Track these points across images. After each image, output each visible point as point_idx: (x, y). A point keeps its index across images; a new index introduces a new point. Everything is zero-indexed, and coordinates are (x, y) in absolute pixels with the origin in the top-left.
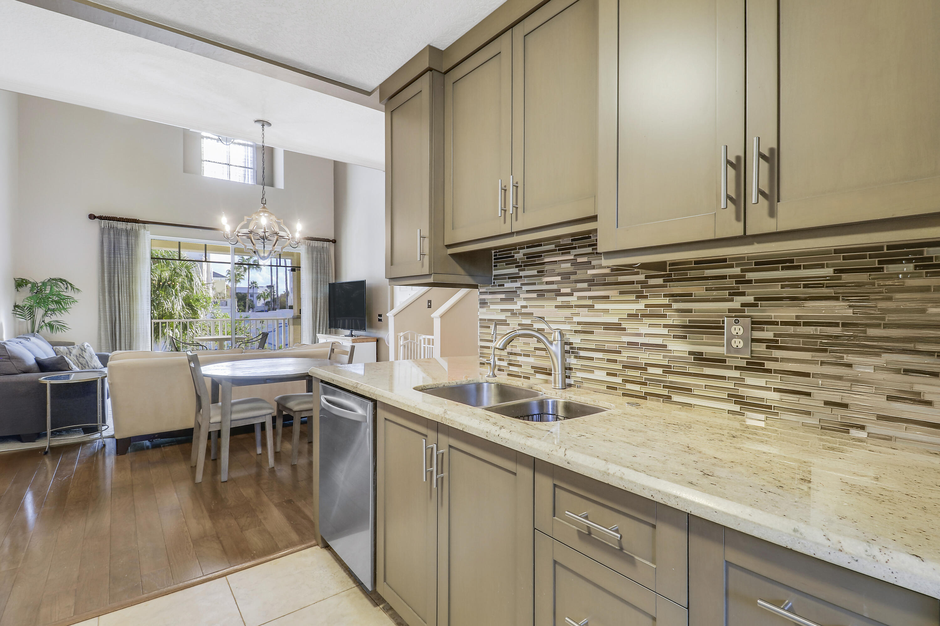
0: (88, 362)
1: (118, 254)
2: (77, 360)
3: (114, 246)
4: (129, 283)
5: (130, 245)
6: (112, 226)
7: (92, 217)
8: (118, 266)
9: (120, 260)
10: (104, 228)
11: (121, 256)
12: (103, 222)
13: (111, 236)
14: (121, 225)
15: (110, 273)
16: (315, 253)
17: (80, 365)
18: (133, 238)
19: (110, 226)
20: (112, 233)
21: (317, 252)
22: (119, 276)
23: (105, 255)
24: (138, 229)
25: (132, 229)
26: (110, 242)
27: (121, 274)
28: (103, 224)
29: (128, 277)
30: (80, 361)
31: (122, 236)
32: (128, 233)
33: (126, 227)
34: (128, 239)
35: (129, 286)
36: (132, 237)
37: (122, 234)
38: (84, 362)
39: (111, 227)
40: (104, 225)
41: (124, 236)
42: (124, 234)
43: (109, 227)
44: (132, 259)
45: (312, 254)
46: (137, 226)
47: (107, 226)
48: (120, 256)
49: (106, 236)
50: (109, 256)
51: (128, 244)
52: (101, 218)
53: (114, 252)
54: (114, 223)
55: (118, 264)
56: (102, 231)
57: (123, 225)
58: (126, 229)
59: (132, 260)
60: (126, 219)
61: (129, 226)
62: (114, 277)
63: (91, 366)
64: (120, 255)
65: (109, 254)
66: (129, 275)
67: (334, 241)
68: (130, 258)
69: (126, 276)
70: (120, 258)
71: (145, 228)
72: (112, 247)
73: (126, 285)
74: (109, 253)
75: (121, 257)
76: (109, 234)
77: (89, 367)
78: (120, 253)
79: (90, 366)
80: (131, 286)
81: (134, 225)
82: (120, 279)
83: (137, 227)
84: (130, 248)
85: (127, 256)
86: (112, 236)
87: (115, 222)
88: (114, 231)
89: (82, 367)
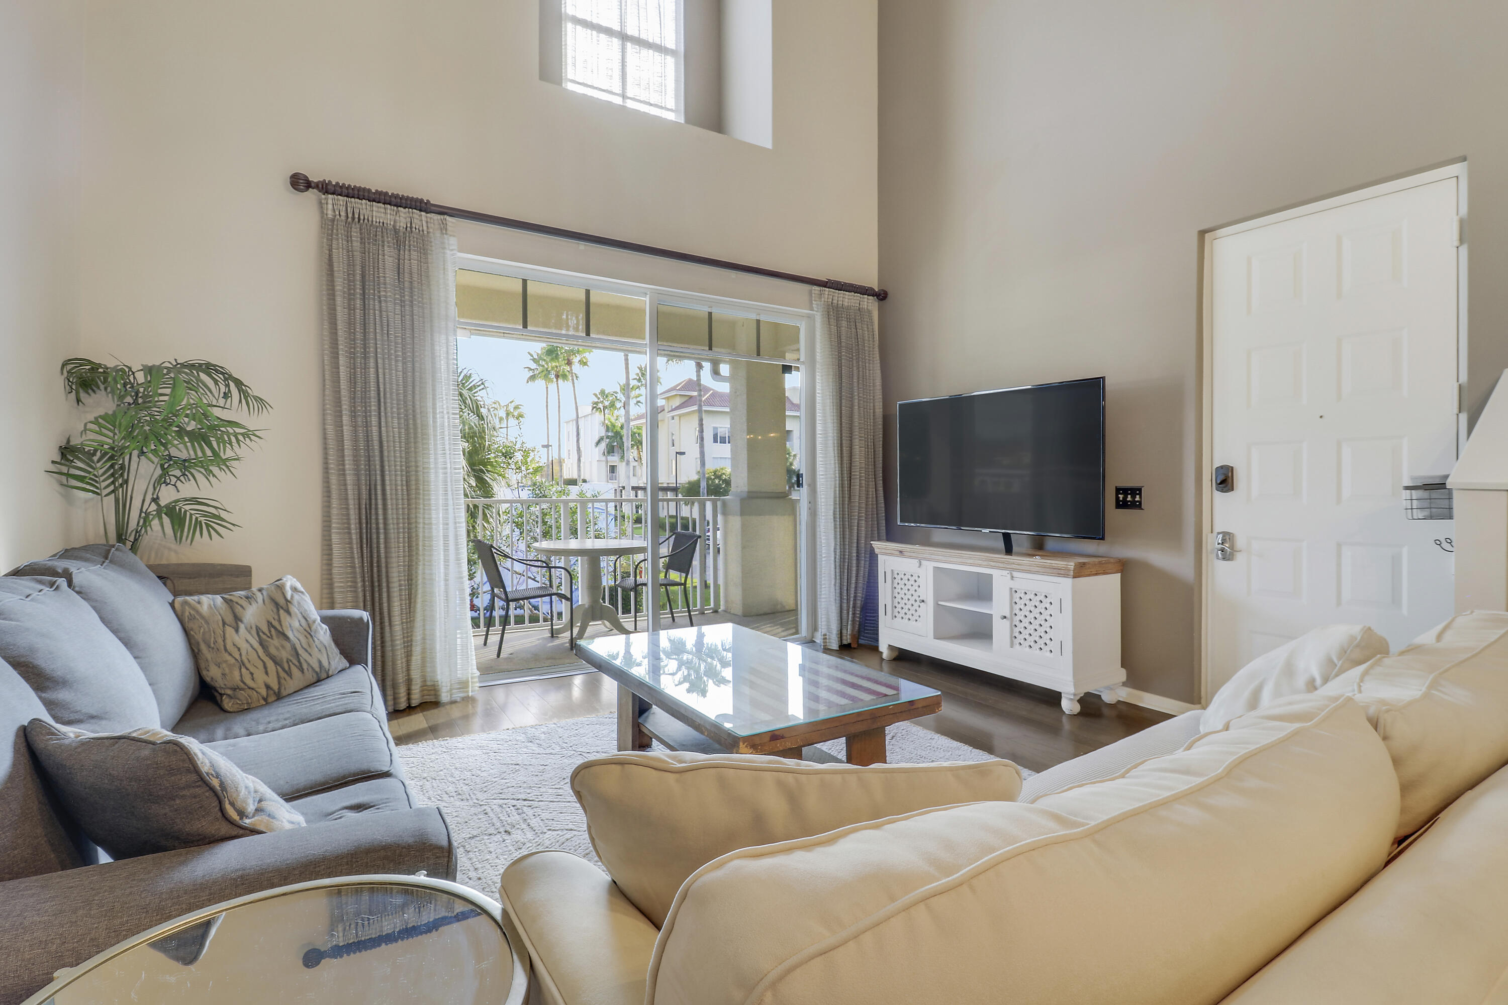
0: (301, 651)
1: (374, 299)
2: (260, 651)
3: (363, 276)
4: (405, 387)
5: (406, 275)
6: (356, 216)
7: (299, 183)
8: (375, 333)
9: (381, 316)
10: (333, 220)
11: (383, 304)
12: (330, 201)
13: (355, 244)
14: (379, 213)
15: (352, 356)
16: (844, 323)
17: (270, 665)
18: (414, 255)
19: (350, 215)
20: (355, 233)
21: (848, 320)
22: (380, 365)
23: (339, 300)
24: (425, 228)
25: (411, 228)
26: (351, 264)
27: (384, 359)
28: (330, 206)
29: (400, 368)
30: (273, 650)
31: (383, 246)
32: (401, 238)
33: (395, 222)
34: (402, 257)
35: (405, 396)
36: (410, 251)
37: (383, 242)
38: (284, 655)
39: (353, 218)
40: (334, 210)
41: (389, 247)
42: (388, 242)
43: (347, 217)
44: (412, 315)
45: (838, 327)
46: (424, 218)
47: (343, 214)
48: (380, 307)
49: (339, 244)
50: (349, 305)
51: (399, 271)
52: (325, 188)
53: (364, 294)
54: (363, 207)
55: (375, 329)
56: (328, 227)
57: (386, 213)
58: (394, 226)
59: (413, 320)
60: (396, 196)
61: (403, 216)
62: (366, 368)
63: (309, 664)
64: (380, 302)
65: (349, 300)
66: (404, 363)
67: (881, 296)
68: (407, 313)
69: (396, 366)
70: (381, 311)
71: (444, 229)
72: (358, 277)
73: (398, 394)
74: (350, 294)
75: (384, 308)
76: (349, 238)
77: (302, 671)
78: (379, 297)
79: (305, 666)
80: (410, 398)
81: (415, 216)
82: (381, 376)
83: (424, 224)
84: (407, 284)
85: (398, 307)
86: (357, 245)
87: (364, 201)
88: (361, 230)
89: (277, 672)
